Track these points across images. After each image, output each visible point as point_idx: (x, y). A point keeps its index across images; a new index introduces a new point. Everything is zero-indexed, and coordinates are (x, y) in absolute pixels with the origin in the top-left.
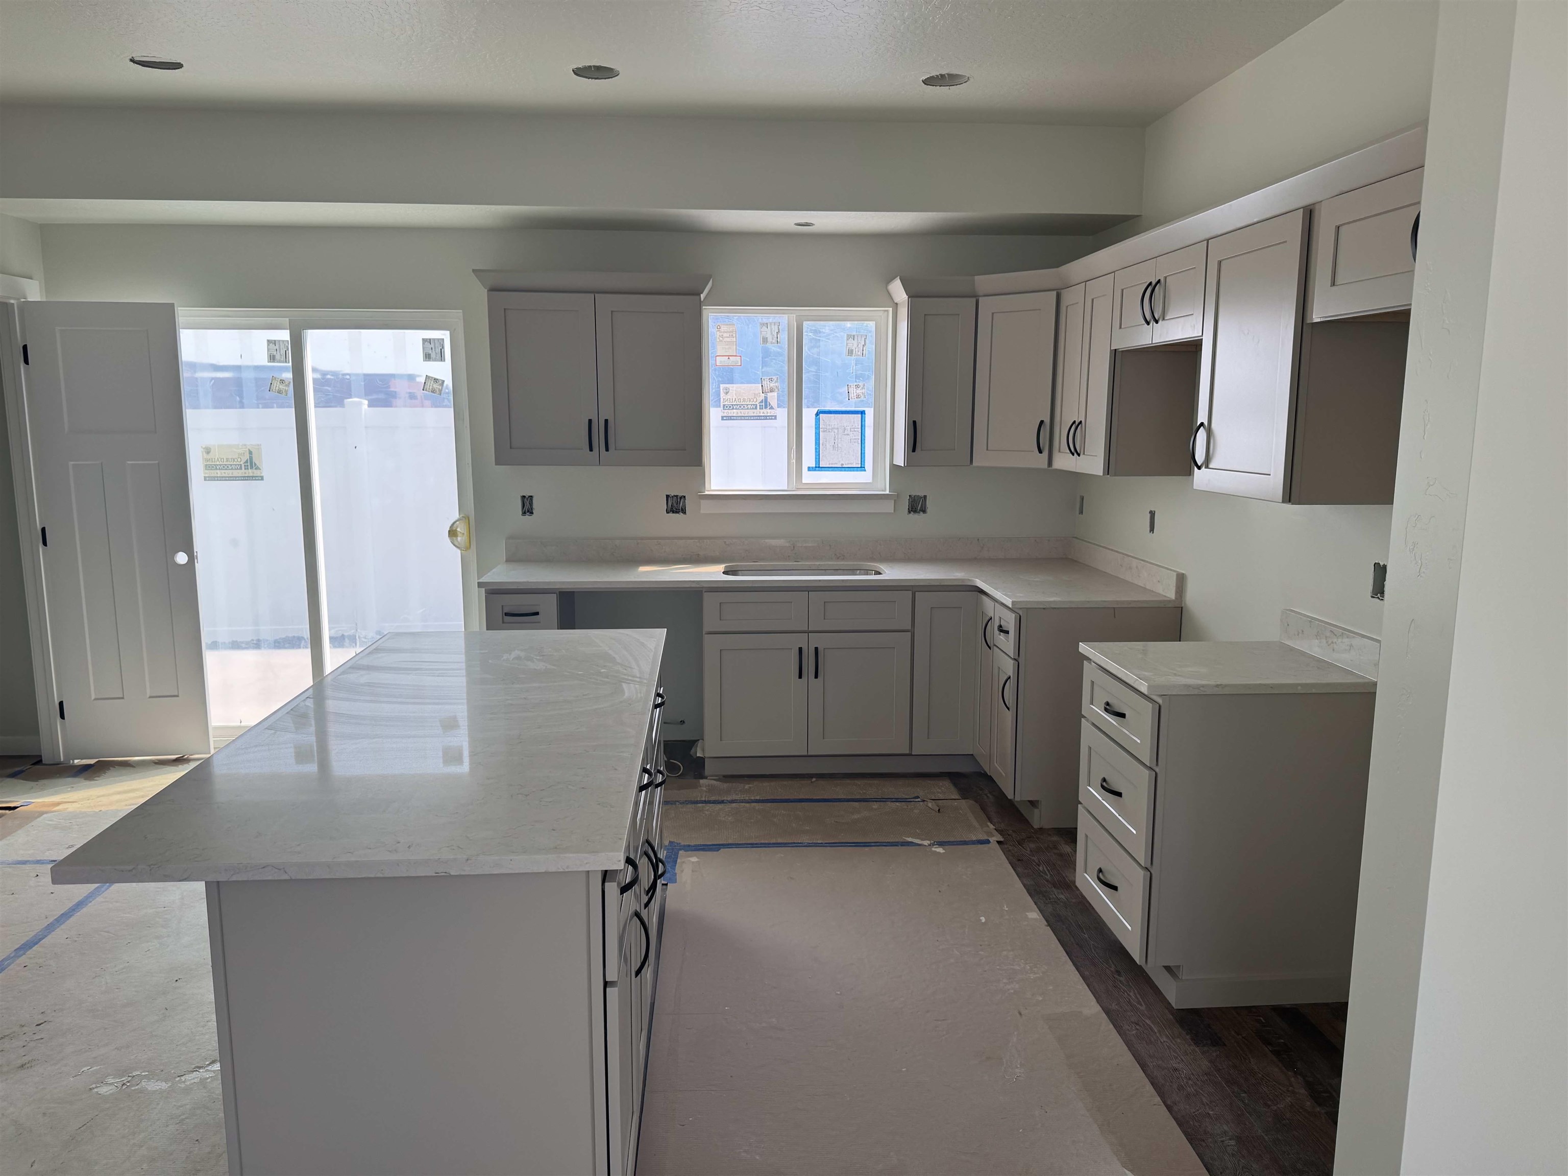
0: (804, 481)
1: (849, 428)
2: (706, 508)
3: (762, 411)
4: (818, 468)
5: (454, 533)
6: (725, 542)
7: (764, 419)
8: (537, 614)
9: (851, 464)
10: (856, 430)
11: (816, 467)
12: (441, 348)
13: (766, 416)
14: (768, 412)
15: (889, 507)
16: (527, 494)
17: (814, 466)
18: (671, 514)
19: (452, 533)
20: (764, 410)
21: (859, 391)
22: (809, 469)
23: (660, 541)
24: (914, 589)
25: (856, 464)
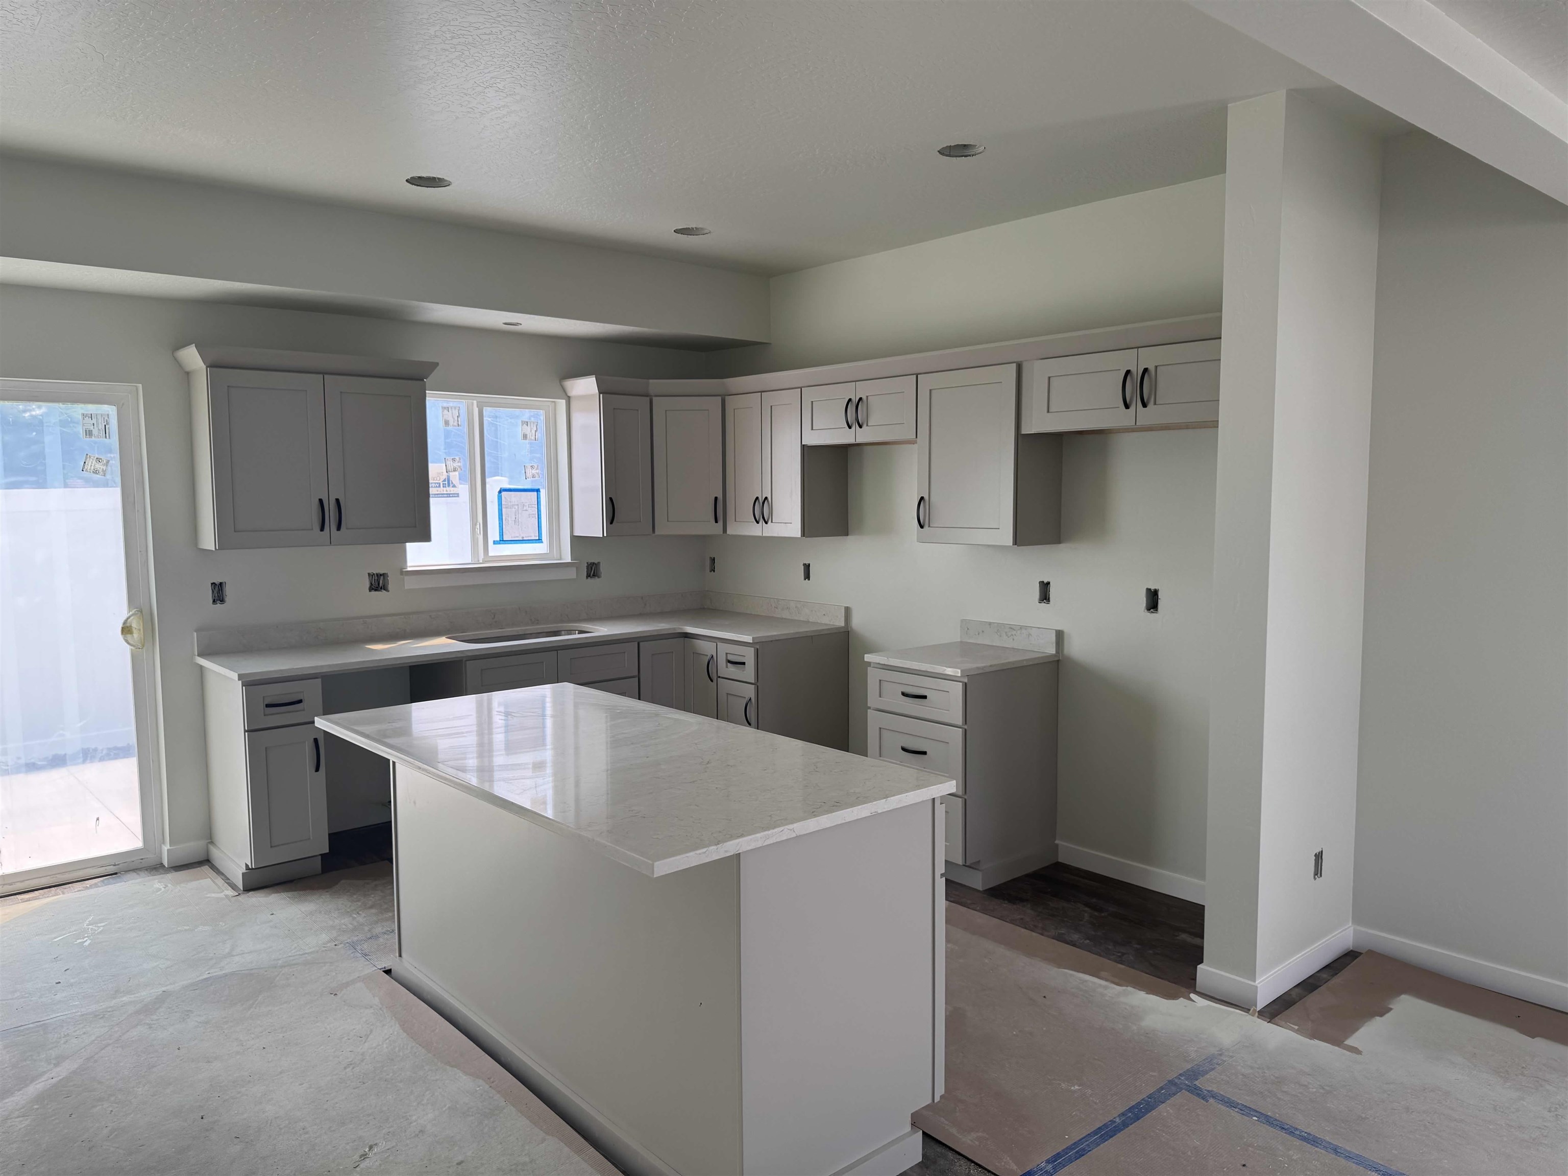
0: (490, 555)
1: (527, 504)
2: (410, 584)
3: (445, 489)
4: (502, 541)
5: (129, 630)
6: (430, 616)
7: (447, 497)
8: (300, 701)
9: (531, 536)
10: (533, 506)
11: (500, 541)
12: (105, 424)
13: (449, 494)
14: (451, 490)
15: (572, 574)
16: (217, 581)
17: (498, 539)
18: (373, 593)
19: (126, 630)
20: (448, 488)
21: (534, 471)
22: (495, 542)
23: (367, 620)
24: (638, 641)
25: (535, 536)
